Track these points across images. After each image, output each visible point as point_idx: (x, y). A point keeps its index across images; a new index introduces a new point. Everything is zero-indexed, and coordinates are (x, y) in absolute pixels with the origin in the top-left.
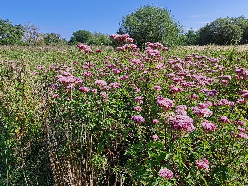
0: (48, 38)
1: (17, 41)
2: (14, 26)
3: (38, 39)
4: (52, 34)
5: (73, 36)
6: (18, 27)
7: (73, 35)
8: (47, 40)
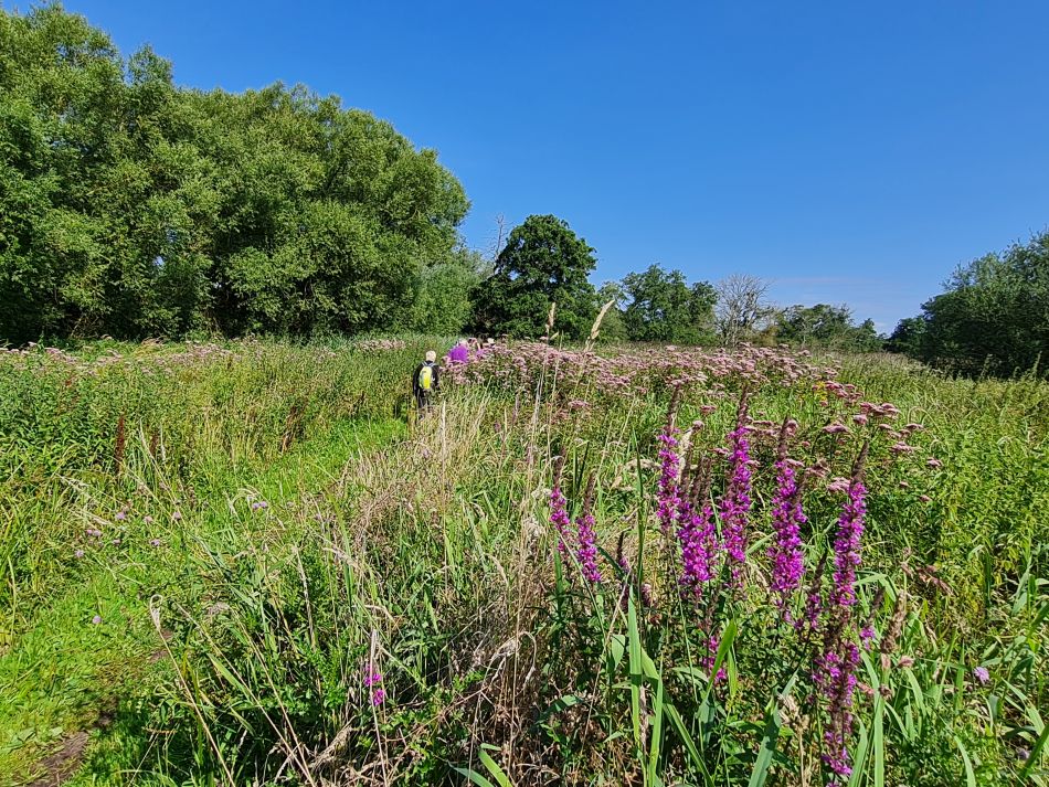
0: (796, 322)
1: (684, 331)
2: (689, 285)
3: (760, 326)
4: (818, 309)
5: (923, 312)
6: (700, 290)
7: (923, 307)
8: (789, 331)
